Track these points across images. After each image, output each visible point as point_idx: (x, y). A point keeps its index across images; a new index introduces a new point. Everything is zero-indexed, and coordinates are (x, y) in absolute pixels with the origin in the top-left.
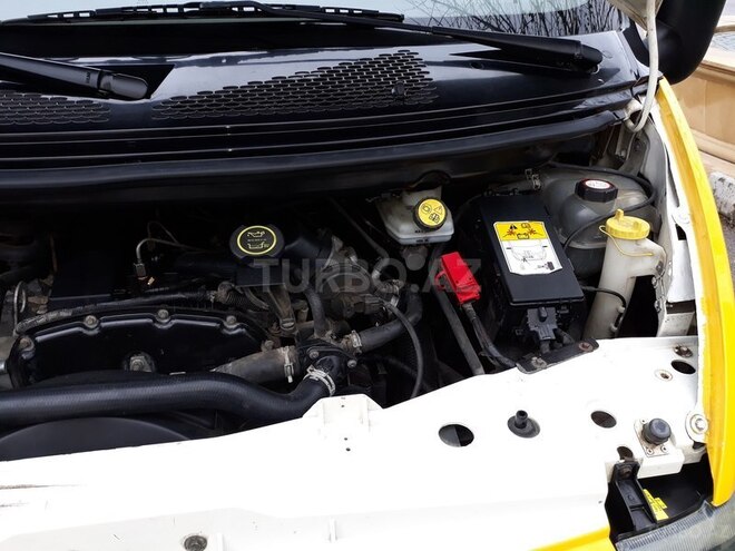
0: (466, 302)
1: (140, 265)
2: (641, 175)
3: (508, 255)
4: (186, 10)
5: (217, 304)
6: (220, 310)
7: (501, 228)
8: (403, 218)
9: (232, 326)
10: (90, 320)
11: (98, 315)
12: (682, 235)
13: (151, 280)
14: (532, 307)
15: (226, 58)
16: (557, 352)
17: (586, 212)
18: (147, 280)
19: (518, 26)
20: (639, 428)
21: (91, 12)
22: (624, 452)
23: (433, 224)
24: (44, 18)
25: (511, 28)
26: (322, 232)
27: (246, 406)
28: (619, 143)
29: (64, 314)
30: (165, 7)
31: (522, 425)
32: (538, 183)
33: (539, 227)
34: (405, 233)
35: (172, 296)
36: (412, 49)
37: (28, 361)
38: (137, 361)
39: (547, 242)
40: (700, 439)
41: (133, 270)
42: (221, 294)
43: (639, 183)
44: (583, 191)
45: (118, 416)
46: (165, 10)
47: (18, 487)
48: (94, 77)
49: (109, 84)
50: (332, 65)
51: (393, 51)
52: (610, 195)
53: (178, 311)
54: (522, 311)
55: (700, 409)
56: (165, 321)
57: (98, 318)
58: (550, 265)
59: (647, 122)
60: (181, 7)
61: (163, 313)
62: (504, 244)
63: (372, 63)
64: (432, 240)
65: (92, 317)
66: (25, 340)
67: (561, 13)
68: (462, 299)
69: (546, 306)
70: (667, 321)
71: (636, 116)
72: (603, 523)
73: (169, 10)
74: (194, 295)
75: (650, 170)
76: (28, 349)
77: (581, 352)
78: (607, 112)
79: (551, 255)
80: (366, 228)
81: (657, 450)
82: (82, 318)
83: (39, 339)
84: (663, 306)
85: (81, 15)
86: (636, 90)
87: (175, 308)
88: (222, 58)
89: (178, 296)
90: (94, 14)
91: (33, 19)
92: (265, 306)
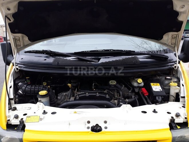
0: (146, 96)
1: (93, 87)
2: (177, 77)
3: (153, 88)
5: (105, 93)
6: (106, 94)
7: (152, 84)
8: (135, 82)
9: (107, 96)
11: (88, 93)
12: (183, 85)
14: (157, 96)
16: (161, 103)
17: (167, 82)
18: (94, 89)
19: (156, 52)
20: (175, 115)
22: (172, 117)
23: (140, 83)
25: (155, 53)
26: (121, 84)
28: (174, 72)
29: (83, 93)
31: (155, 111)
32: (159, 78)
33: (158, 84)
34: (135, 84)
36: (136, 56)
39: (160, 86)
40: (186, 117)
41: (92, 87)
42: (106, 91)
43: (177, 78)
44: (166, 79)
48: (91, 59)
49: (93, 60)
50: (124, 58)
51: (133, 56)
52: (171, 79)
54: (155, 97)
55: (186, 112)
56: (98, 95)
58: (160, 90)
59: (178, 68)
60: (102, 50)
61: (98, 93)
62: (152, 86)
63: (130, 58)
64: (140, 86)
66: (77, 96)
67: (164, 50)
68: (145, 95)
69: (160, 96)
70: (181, 100)
71: (175, 67)
72: (168, 127)
75: (179, 76)
76: (78, 98)
77: (165, 103)
78: (170, 66)
79: (160, 88)
80: (128, 84)
81: (178, 118)
82: (86, 93)
83: (79, 96)
84: (180, 97)
86: (175, 63)
87: (99, 93)
88: (107, 57)
89: (100, 91)
90: (90, 51)
91: (82, 52)
92: (113, 93)
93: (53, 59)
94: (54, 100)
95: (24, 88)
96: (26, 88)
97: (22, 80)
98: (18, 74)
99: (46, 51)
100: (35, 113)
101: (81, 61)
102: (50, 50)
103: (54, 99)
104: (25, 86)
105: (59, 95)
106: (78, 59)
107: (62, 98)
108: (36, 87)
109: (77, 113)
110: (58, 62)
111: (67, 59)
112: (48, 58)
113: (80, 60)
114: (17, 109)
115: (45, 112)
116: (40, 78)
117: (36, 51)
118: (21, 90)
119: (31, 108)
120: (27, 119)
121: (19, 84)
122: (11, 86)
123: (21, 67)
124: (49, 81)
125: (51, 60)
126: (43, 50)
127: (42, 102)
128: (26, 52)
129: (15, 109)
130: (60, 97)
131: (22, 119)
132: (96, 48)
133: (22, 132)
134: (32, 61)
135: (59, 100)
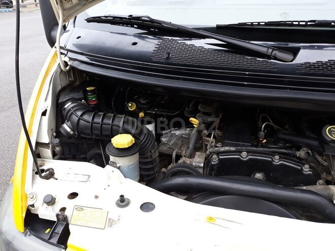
1: (262, 134)
4: (309, 23)
5: (299, 158)
6: (301, 161)
9: (306, 169)
10: (244, 154)
11: (248, 152)
13: (265, 141)
15: (317, 46)
18: (263, 141)
21: (265, 22)
24: (245, 24)
27: (327, 211)
29: (232, 149)
30: (299, 22)
35: (281, 150)
37: (214, 165)
38: (259, 176)
41: (258, 135)
42: (302, 153)
45: (266, 200)
46: (299, 23)
47: (230, 221)
48: (270, 51)
49: (276, 54)
53: (284, 158)
56: (277, 160)
57: (248, 154)
60: (306, 22)
61: (277, 157)
65: (246, 153)
66: (215, 156)
73: (301, 23)
74: (290, 152)
76: (215, 160)
82: (241, 152)
83: (220, 157)
85: (261, 23)
87: (283, 156)
88: (315, 46)
89: (283, 151)
90: (267, 24)
91: (240, 24)
92: (325, 164)
93: (156, 42)
94: (151, 156)
95: (75, 119)
96: (79, 119)
97: (76, 95)
98: (70, 76)
99: (138, 18)
100: (97, 197)
101: (236, 53)
102: (148, 17)
103: (151, 152)
104: (79, 113)
105: (165, 134)
106: (228, 45)
107: (170, 141)
108: (106, 121)
109: (218, 222)
110: (169, 54)
111: (193, 45)
112: (143, 38)
113: (233, 49)
114: (55, 176)
115: (123, 201)
116: (122, 90)
117: (114, 17)
118: (69, 123)
119: (89, 176)
120: (76, 212)
121: (66, 106)
122: (46, 110)
123: (75, 60)
124: (144, 100)
125: (149, 45)
126: (131, 16)
127: (119, 168)
128: (90, 20)
129: (51, 175)
130: (165, 137)
131: (63, 209)
132: (284, 13)
133: (59, 247)
134: (103, 45)
135: (165, 144)
